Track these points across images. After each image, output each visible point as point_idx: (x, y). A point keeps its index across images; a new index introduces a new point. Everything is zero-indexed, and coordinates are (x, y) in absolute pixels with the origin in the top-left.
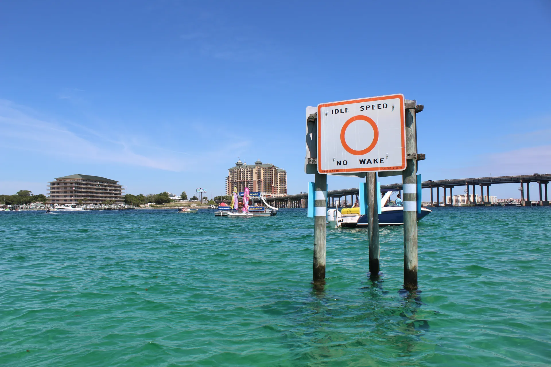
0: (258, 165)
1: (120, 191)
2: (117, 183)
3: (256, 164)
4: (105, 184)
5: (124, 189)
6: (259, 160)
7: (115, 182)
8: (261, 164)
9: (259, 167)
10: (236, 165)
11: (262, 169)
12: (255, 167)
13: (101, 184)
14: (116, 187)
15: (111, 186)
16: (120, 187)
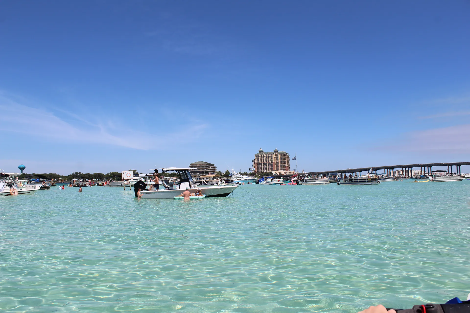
1: (215, 170)
3: (275, 151)
5: (217, 169)
6: (276, 149)
7: (213, 165)
8: (278, 151)
9: (277, 154)
10: (259, 152)
11: (279, 155)
12: (274, 153)
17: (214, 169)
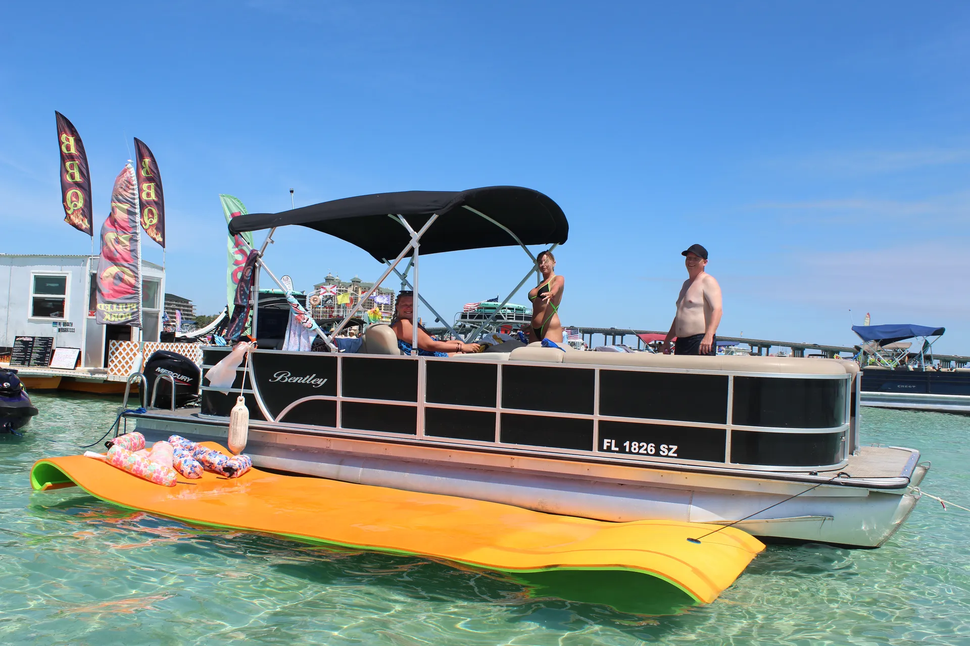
0: (355, 283)
1: (191, 311)
2: (189, 302)
3: (352, 281)
4: (180, 303)
5: (196, 309)
6: (357, 276)
7: (187, 301)
8: (360, 282)
9: (356, 286)
10: (324, 281)
11: (360, 289)
12: (351, 286)
13: (176, 303)
14: (188, 307)
15: (184, 306)
16: (191, 307)
17: (190, 309)
